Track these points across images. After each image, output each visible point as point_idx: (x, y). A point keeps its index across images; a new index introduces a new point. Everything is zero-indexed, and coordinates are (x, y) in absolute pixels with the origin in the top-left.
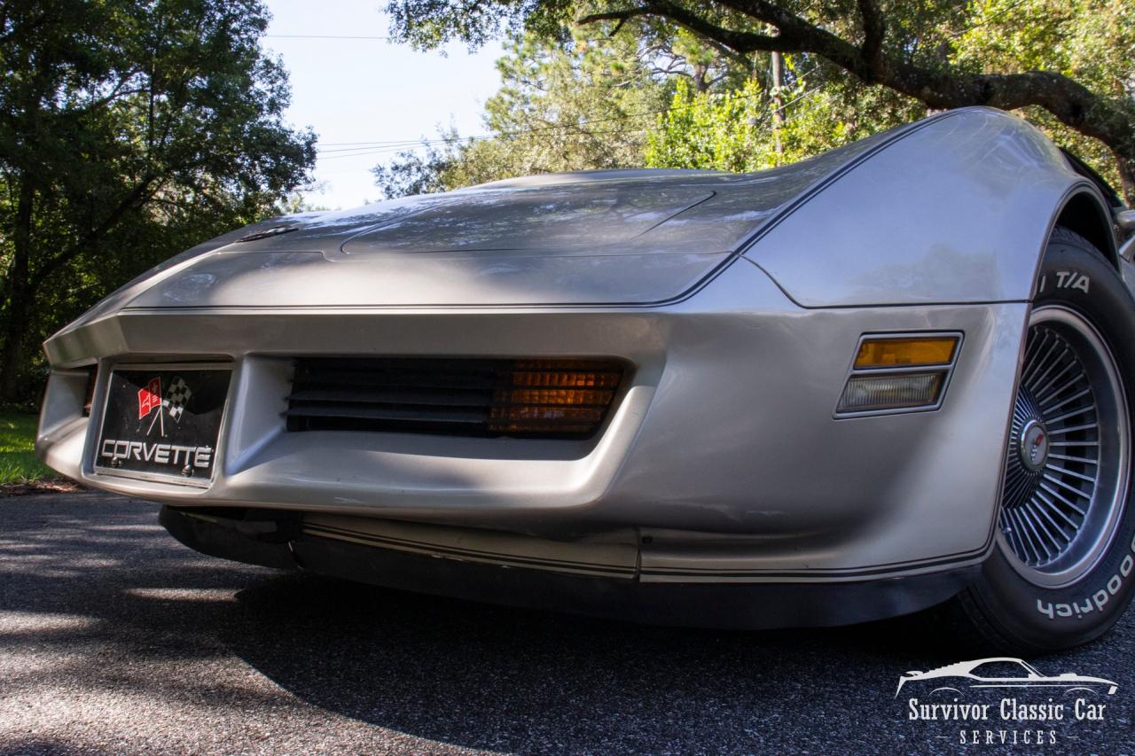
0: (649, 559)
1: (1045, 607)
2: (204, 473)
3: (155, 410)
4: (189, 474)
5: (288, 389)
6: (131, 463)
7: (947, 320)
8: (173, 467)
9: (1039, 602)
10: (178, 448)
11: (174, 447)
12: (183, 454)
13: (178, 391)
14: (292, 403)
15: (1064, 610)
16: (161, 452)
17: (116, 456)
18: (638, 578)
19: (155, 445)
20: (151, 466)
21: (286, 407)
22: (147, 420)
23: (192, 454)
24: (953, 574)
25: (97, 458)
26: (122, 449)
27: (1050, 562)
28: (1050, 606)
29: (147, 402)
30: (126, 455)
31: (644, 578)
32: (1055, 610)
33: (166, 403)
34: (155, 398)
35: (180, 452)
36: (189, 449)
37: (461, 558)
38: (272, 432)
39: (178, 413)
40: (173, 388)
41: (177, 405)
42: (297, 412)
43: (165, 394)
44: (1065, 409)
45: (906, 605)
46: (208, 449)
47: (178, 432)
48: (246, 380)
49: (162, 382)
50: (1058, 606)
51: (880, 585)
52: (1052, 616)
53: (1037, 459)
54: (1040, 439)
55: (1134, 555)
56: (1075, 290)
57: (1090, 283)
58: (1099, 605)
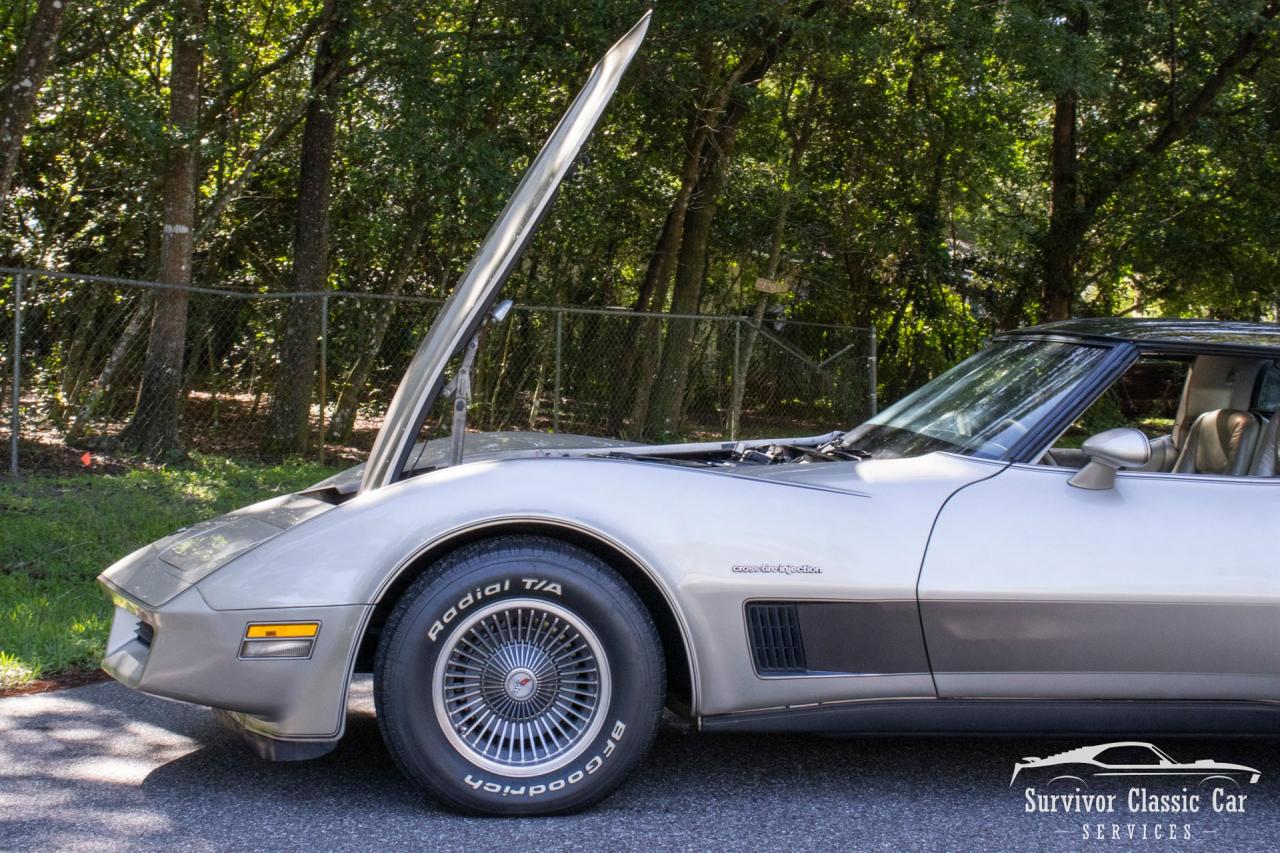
1: (473, 781)
9: (470, 777)
15: (492, 788)
28: (480, 782)
32: (482, 785)
50: (488, 784)
52: (476, 788)
53: (521, 693)
54: (526, 681)
55: (586, 772)
56: (548, 592)
57: (563, 589)
58: (533, 792)
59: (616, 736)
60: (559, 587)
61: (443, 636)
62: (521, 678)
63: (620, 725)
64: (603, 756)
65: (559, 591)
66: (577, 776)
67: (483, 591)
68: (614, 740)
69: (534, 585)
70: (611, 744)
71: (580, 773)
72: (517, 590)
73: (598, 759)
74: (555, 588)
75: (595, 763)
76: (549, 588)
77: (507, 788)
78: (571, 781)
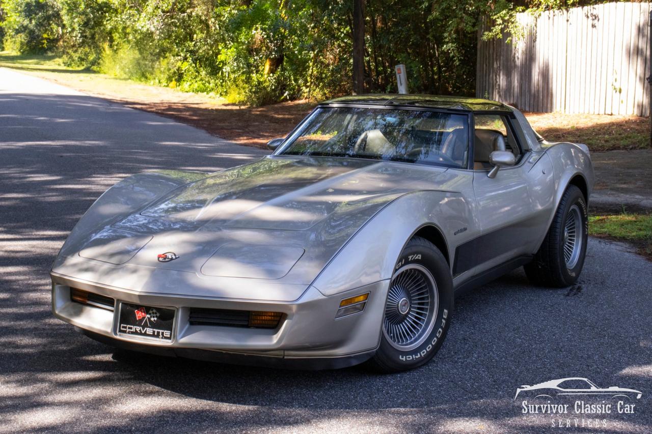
0: (286, 353)
1: (402, 357)
2: (169, 338)
3: (144, 318)
4: (162, 338)
5: (189, 313)
6: (136, 333)
7: (366, 290)
8: (153, 335)
9: (401, 356)
10: (156, 330)
11: (154, 330)
12: (158, 333)
13: (153, 313)
14: (190, 318)
15: (409, 358)
16: (149, 331)
17: (128, 330)
18: (284, 357)
19: (146, 329)
20: (145, 334)
22: (141, 320)
23: (163, 333)
24: (367, 354)
25: (118, 329)
26: (131, 328)
27: (409, 341)
28: (404, 357)
29: (139, 315)
30: (133, 330)
31: (285, 357)
32: (406, 358)
33: (148, 316)
34: (143, 314)
35: (157, 332)
36: (161, 331)
37: (232, 353)
38: (187, 326)
39: (154, 320)
40: (151, 312)
41: (154, 317)
42: (192, 320)
43: (147, 313)
44: (418, 290)
46: (169, 332)
47: (154, 325)
48: (180, 313)
49: (147, 310)
50: (407, 357)
51: (347, 358)
52: (404, 360)
53: (405, 310)
54: (406, 303)
55: (437, 337)
56: (417, 259)
57: (422, 256)
58: (423, 355)
59: (445, 317)
60: (420, 256)
62: (403, 303)
63: (446, 311)
64: (442, 328)
65: (420, 258)
66: (435, 340)
68: (444, 319)
69: (412, 258)
70: (444, 321)
71: (435, 339)
72: (407, 262)
73: (440, 329)
74: (419, 257)
75: (440, 331)
76: (417, 258)
77: (414, 356)
78: (433, 344)
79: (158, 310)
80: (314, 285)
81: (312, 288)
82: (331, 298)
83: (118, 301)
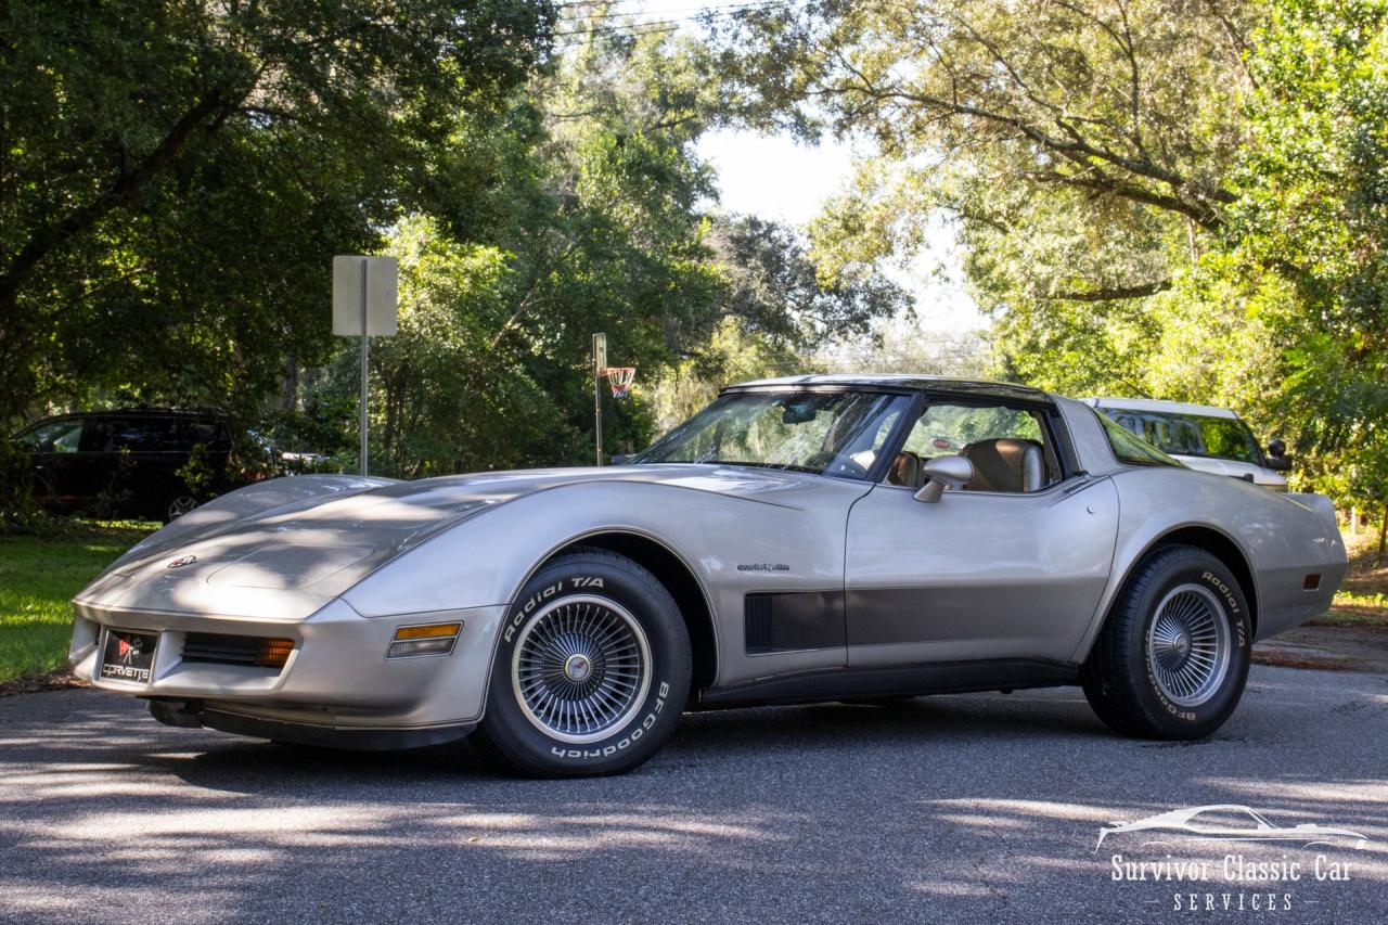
0: (340, 719)
1: (558, 751)
2: (145, 681)
3: (127, 651)
4: (140, 681)
5: (183, 644)
6: (116, 676)
7: (454, 618)
8: (134, 678)
9: (554, 749)
10: (136, 669)
11: (134, 669)
13: (136, 643)
14: (185, 650)
15: (575, 754)
16: (129, 671)
17: (109, 672)
19: (126, 668)
20: (124, 677)
21: (181, 651)
23: (141, 672)
24: (460, 728)
25: (101, 672)
26: (112, 669)
28: (563, 751)
29: (124, 647)
30: (114, 672)
31: (337, 728)
32: (566, 753)
33: (132, 648)
34: (127, 645)
35: (136, 672)
38: (176, 663)
39: (136, 653)
40: (134, 641)
41: (136, 649)
42: (187, 653)
43: (132, 644)
44: (616, 646)
45: (437, 741)
46: (147, 670)
47: (136, 663)
48: (164, 641)
49: (130, 638)
50: (570, 752)
51: (426, 733)
52: (562, 755)
53: (580, 675)
54: (582, 664)
55: (644, 729)
56: (593, 586)
57: (605, 582)
58: (606, 753)
59: (662, 694)
60: (601, 581)
61: (515, 637)
62: (577, 662)
63: (665, 685)
64: (655, 713)
65: (601, 585)
66: (638, 733)
67: (542, 594)
68: (662, 698)
69: (581, 582)
70: (660, 702)
71: (640, 730)
72: (570, 589)
73: (652, 716)
74: (598, 582)
75: (650, 720)
76: (593, 583)
77: (586, 753)
78: (634, 738)
79: (143, 638)
80: (344, 597)
81: (339, 601)
82: (374, 619)
83: (107, 627)
